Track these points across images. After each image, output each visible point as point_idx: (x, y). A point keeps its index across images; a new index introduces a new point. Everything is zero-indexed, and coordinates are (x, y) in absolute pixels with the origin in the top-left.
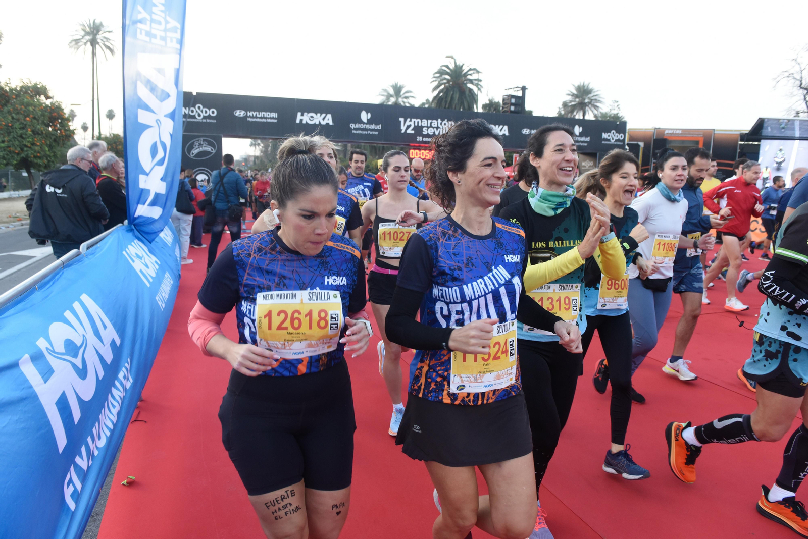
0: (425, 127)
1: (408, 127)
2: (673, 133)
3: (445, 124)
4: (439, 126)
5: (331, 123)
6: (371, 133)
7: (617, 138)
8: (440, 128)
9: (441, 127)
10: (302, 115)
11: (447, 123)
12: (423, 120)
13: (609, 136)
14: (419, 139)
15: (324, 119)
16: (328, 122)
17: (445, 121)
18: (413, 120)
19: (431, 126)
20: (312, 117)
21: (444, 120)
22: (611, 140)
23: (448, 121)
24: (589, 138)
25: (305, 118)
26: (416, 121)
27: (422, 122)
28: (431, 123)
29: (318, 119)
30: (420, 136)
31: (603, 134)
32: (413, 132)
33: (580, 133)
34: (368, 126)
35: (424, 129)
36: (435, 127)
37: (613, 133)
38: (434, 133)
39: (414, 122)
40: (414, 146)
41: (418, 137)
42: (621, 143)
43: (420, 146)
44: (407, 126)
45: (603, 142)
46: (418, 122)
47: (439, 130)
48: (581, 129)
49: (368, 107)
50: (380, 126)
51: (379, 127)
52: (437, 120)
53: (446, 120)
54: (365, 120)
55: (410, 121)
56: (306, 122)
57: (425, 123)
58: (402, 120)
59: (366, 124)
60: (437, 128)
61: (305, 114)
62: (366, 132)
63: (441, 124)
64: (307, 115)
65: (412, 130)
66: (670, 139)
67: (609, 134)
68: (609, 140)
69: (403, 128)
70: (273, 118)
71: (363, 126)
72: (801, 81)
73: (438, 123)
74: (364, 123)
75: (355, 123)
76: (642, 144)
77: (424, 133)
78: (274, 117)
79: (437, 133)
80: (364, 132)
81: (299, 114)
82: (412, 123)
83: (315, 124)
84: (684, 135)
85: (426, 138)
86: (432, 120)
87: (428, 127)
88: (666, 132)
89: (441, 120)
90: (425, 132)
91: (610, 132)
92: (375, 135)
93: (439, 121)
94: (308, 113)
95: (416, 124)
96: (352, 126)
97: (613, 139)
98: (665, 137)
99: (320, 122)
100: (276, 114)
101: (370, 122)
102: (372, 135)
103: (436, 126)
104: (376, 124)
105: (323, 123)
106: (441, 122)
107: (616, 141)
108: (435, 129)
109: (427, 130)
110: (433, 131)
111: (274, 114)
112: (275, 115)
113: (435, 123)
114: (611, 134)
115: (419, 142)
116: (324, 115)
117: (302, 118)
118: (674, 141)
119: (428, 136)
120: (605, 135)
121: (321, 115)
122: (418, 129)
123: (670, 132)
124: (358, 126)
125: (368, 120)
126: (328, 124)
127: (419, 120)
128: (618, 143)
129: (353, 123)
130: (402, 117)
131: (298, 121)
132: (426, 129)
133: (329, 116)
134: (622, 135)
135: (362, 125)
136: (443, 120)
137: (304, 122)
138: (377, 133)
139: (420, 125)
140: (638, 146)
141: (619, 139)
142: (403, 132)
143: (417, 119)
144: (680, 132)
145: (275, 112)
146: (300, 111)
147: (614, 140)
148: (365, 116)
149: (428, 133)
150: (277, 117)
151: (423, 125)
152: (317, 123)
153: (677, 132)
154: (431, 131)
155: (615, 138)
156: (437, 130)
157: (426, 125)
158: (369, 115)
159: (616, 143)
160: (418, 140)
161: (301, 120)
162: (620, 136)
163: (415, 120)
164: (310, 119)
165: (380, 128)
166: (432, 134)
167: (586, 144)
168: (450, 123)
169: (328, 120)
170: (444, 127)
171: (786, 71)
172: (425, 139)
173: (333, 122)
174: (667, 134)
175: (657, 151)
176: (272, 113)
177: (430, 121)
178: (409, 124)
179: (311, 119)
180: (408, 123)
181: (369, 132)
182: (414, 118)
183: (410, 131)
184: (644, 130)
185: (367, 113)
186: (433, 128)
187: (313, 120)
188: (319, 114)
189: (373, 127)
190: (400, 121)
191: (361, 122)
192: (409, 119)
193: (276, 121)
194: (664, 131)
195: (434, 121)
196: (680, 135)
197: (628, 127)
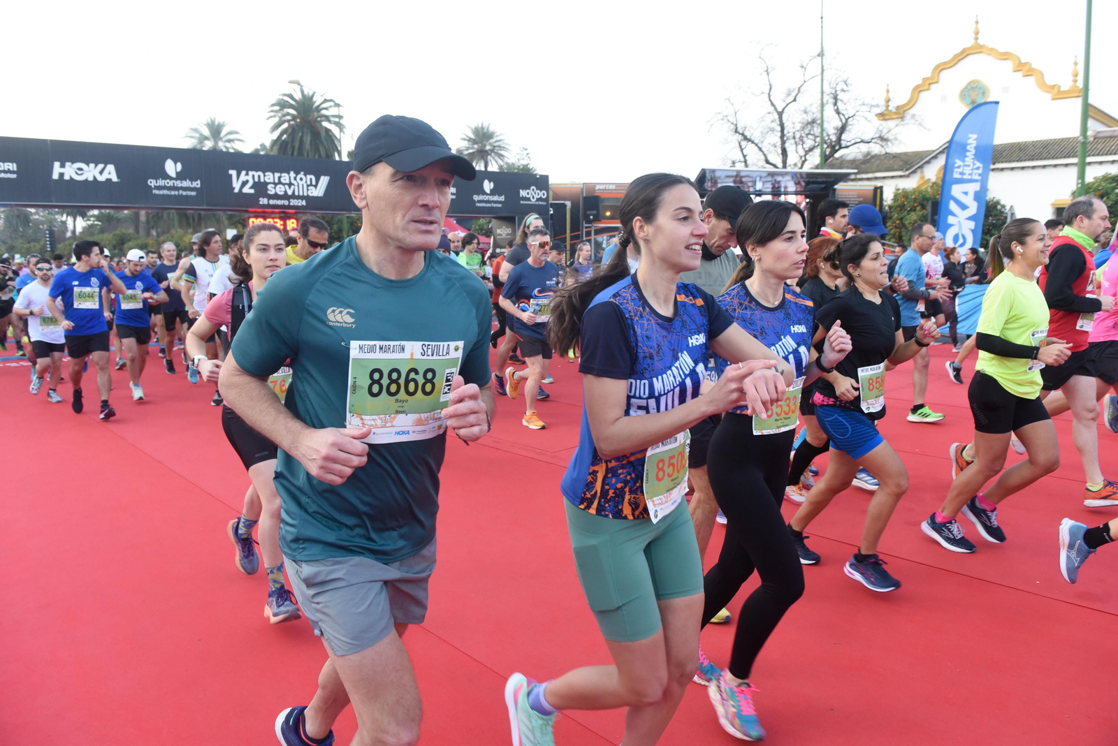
0: (270, 183)
1: (245, 183)
2: (605, 189)
3: (301, 179)
4: (293, 181)
5: (115, 179)
6: (184, 193)
7: (539, 197)
8: (293, 184)
9: (296, 184)
10: (63, 166)
11: (304, 177)
12: (267, 174)
13: (528, 194)
14: (263, 201)
15: (101, 173)
16: (109, 177)
17: (301, 175)
18: (251, 173)
19: (280, 183)
20: (80, 169)
21: (299, 173)
22: (531, 199)
23: (305, 175)
24: (503, 197)
25: (70, 171)
26: (256, 174)
27: (265, 176)
28: (280, 178)
29: (91, 172)
30: (263, 198)
31: (521, 191)
32: (252, 191)
33: (491, 190)
34: (178, 183)
35: (270, 187)
36: (286, 184)
37: (533, 190)
38: (286, 192)
39: (253, 176)
40: (255, 212)
41: (261, 199)
42: (545, 203)
43: (264, 212)
44: (242, 182)
45: (522, 202)
46: (259, 176)
47: (292, 187)
48: (492, 183)
49: (176, 154)
50: (199, 182)
51: (197, 184)
52: (289, 173)
53: (302, 173)
54: (173, 174)
55: (247, 174)
56: (71, 178)
57: (270, 177)
58: (233, 173)
59: (176, 179)
60: (290, 185)
61: (68, 164)
62: (176, 193)
63: (295, 179)
64: (70, 167)
65: (251, 188)
66: (602, 196)
67: (528, 191)
68: (529, 199)
69: (236, 186)
70: (9, 171)
71: (171, 183)
72: (736, 125)
73: (290, 177)
74: (171, 178)
75: (156, 178)
76: (568, 204)
77: (269, 192)
78: (11, 169)
79: (290, 192)
80: (173, 193)
81: (57, 165)
82: (250, 178)
83: (86, 180)
84: (619, 192)
85: (273, 199)
86: (281, 173)
87: (276, 184)
88: (598, 187)
89: (295, 173)
90: (271, 190)
91: (530, 189)
92: (191, 196)
93: (292, 174)
94: (73, 162)
95: (256, 180)
96: (152, 183)
97: (533, 198)
98: (596, 194)
99: (95, 178)
100: (15, 165)
101: (180, 176)
102: (187, 196)
103: (288, 181)
104: (192, 180)
105: (101, 178)
106: (295, 175)
107: (540, 199)
108: (287, 187)
109: (275, 188)
110: (283, 189)
111: (10, 164)
112: (12, 166)
113: (285, 178)
114: (530, 191)
115: (264, 206)
116: (101, 166)
117: (62, 170)
118: (608, 199)
119: (276, 196)
120: (523, 193)
121: (96, 166)
122: (260, 187)
123: (602, 187)
124: (161, 182)
125: (177, 173)
126: (109, 180)
127: (261, 174)
128: (540, 203)
129: (153, 179)
130: (233, 169)
131: (55, 176)
132: (273, 186)
133: (111, 168)
134: (544, 192)
135: (168, 181)
136: (297, 173)
137: (67, 177)
138: (194, 193)
139: (262, 180)
140: (564, 206)
141: (541, 197)
142: (236, 190)
143: (257, 171)
144: (614, 187)
145: (12, 162)
146: (57, 161)
147: (535, 199)
148: (171, 168)
149: (276, 193)
150: (15, 169)
151: (267, 181)
152: (91, 179)
153: (611, 187)
154: (280, 190)
155: (536, 196)
156: (290, 188)
157: (272, 181)
158: (179, 167)
159: (537, 203)
160: (261, 203)
161: (62, 175)
162: (543, 194)
163: (254, 173)
164: (77, 173)
165: (199, 186)
166: (282, 193)
167: (500, 205)
168: (309, 177)
169: (110, 173)
170: (301, 183)
171: (720, 113)
172: (272, 202)
173: (118, 177)
174: (599, 190)
175: (589, 212)
176: (6, 164)
177: (277, 175)
178: (245, 180)
179: (79, 172)
180: (243, 177)
181: (181, 192)
182: (252, 170)
183: (247, 190)
184: (569, 186)
185: (176, 164)
186: (284, 184)
187: (82, 174)
188: (92, 165)
189: (186, 184)
190: (231, 175)
191: (167, 177)
192: (244, 173)
193: (14, 176)
194: (595, 187)
195: (283, 175)
196: (613, 192)
197: (551, 181)
